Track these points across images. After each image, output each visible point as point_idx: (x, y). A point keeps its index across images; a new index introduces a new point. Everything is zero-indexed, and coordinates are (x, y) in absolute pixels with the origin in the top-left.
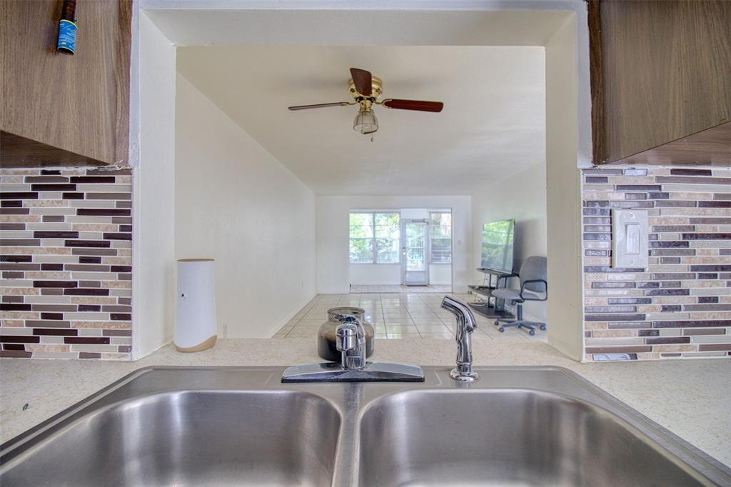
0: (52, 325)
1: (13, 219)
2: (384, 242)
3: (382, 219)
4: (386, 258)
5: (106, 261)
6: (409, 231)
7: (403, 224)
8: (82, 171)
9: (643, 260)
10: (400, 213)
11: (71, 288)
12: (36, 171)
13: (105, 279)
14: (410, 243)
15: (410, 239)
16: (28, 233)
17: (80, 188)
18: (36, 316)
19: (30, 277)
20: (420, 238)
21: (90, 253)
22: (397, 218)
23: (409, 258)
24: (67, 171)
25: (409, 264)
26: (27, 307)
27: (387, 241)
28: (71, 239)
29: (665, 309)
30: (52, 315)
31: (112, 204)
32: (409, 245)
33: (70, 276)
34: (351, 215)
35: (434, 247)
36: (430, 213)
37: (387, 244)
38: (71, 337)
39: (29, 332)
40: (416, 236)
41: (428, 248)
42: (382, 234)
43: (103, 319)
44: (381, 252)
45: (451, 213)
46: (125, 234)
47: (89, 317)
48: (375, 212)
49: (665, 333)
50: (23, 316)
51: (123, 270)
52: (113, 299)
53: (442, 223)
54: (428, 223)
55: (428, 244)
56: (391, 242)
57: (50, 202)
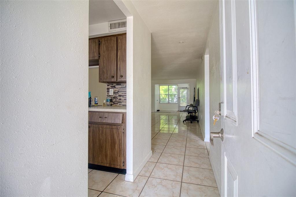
9: (113, 95)
10: (178, 85)
29: (115, 100)
41: (188, 98)
54: (188, 89)
55: (188, 96)
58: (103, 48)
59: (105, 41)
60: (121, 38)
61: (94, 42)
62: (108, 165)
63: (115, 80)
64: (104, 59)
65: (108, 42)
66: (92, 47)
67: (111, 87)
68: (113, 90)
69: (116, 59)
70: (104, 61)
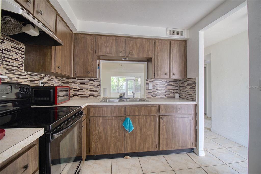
0: (92, 95)
1: (87, 84)
2: (121, 86)
3: (120, 79)
4: (121, 91)
5: (98, 88)
6: (129, 82)
7: (127, 81)
8: (95, 79)
9: (151, 89)
10: (126, 77)
11: (94, 91)
12: (90, 79)
13: (98, 90)
14: (129, 86)
15: (129, 85)
16: (89, 85)
17: (95, 80)
18: (90, 94)
19: (89, 90)
20: (132, 85)
21: (96, 87)
22: (125, 78)
23: (129, 91)
24: (93, 79)
25: (128, 93)
26: (89, 93)
27: (122, 86)
28: (94, 86)
29: (154, 93)
30: (92, 94)
31: (98, 82)
32: (129, 87)
33: (94, 90)
34: (112, 78)
35: (136, 88)
36: (135, 77)
37: (122, 87)
38: (94, 96)
39: (89, 96)
40: (131, 84)
41: (134, 88)
42: (120, 84)
43: (97, 94)
44: (120, 89)
45: (141, 77)
46: (100, 85)
47: (96, 94)
48: (118, 77)
49: (153, 96)
50: (88, 94)
51: (100, 89)
52: (98, 92)
53: (139, 81)
54: (134, 81)
55: (134, 87)
56: (123, 86)
57: (91, 82)
58: (157, 49)
59: (159, 43)
60: (174, 43)
61: (148, 42)
62: (180, 148)
63: (168, 77)
64: (158, 58)
65: (162, 44)
66: (147, 47)
67: (150, 82)
68: (151, 84)
69: (169, 60)
70: (158, 60)
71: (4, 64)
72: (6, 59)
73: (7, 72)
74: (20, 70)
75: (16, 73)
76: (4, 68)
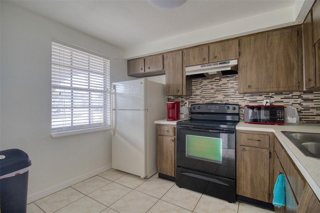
71: (221, 93)
72: (223, 90)
73: (224, 97)
74: (236, 94)
75: (232, 97)
76: (222, 95)
